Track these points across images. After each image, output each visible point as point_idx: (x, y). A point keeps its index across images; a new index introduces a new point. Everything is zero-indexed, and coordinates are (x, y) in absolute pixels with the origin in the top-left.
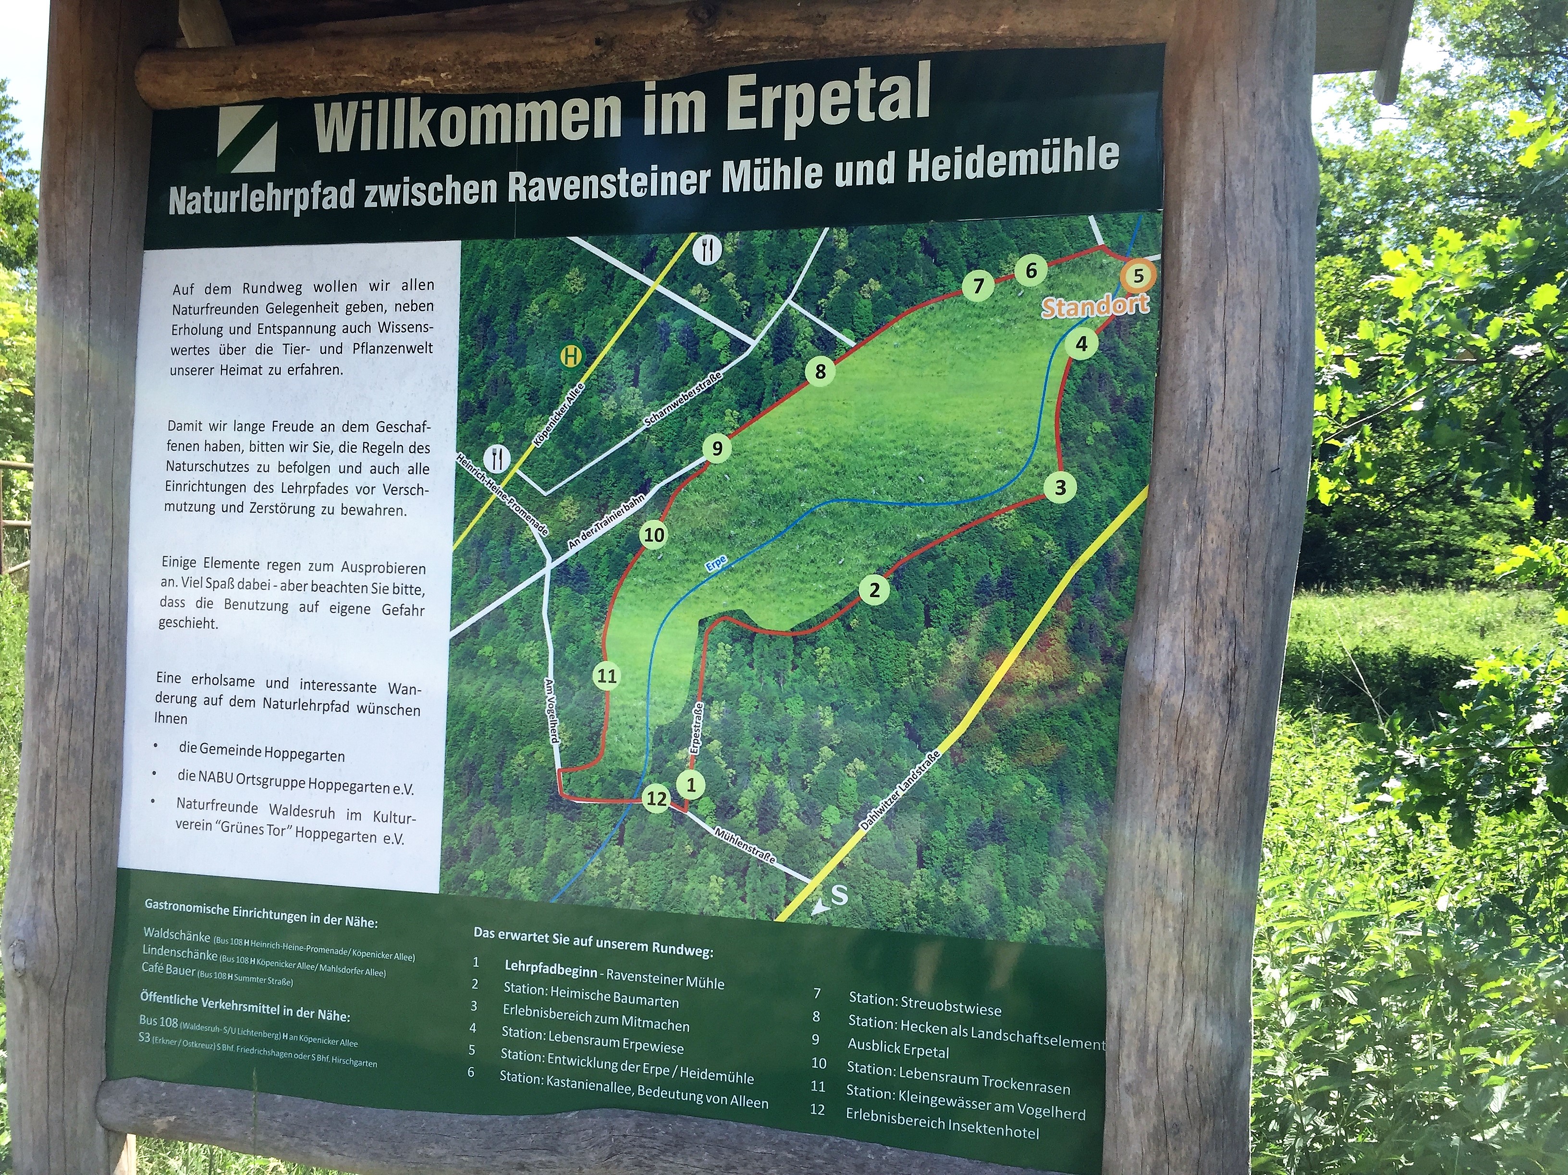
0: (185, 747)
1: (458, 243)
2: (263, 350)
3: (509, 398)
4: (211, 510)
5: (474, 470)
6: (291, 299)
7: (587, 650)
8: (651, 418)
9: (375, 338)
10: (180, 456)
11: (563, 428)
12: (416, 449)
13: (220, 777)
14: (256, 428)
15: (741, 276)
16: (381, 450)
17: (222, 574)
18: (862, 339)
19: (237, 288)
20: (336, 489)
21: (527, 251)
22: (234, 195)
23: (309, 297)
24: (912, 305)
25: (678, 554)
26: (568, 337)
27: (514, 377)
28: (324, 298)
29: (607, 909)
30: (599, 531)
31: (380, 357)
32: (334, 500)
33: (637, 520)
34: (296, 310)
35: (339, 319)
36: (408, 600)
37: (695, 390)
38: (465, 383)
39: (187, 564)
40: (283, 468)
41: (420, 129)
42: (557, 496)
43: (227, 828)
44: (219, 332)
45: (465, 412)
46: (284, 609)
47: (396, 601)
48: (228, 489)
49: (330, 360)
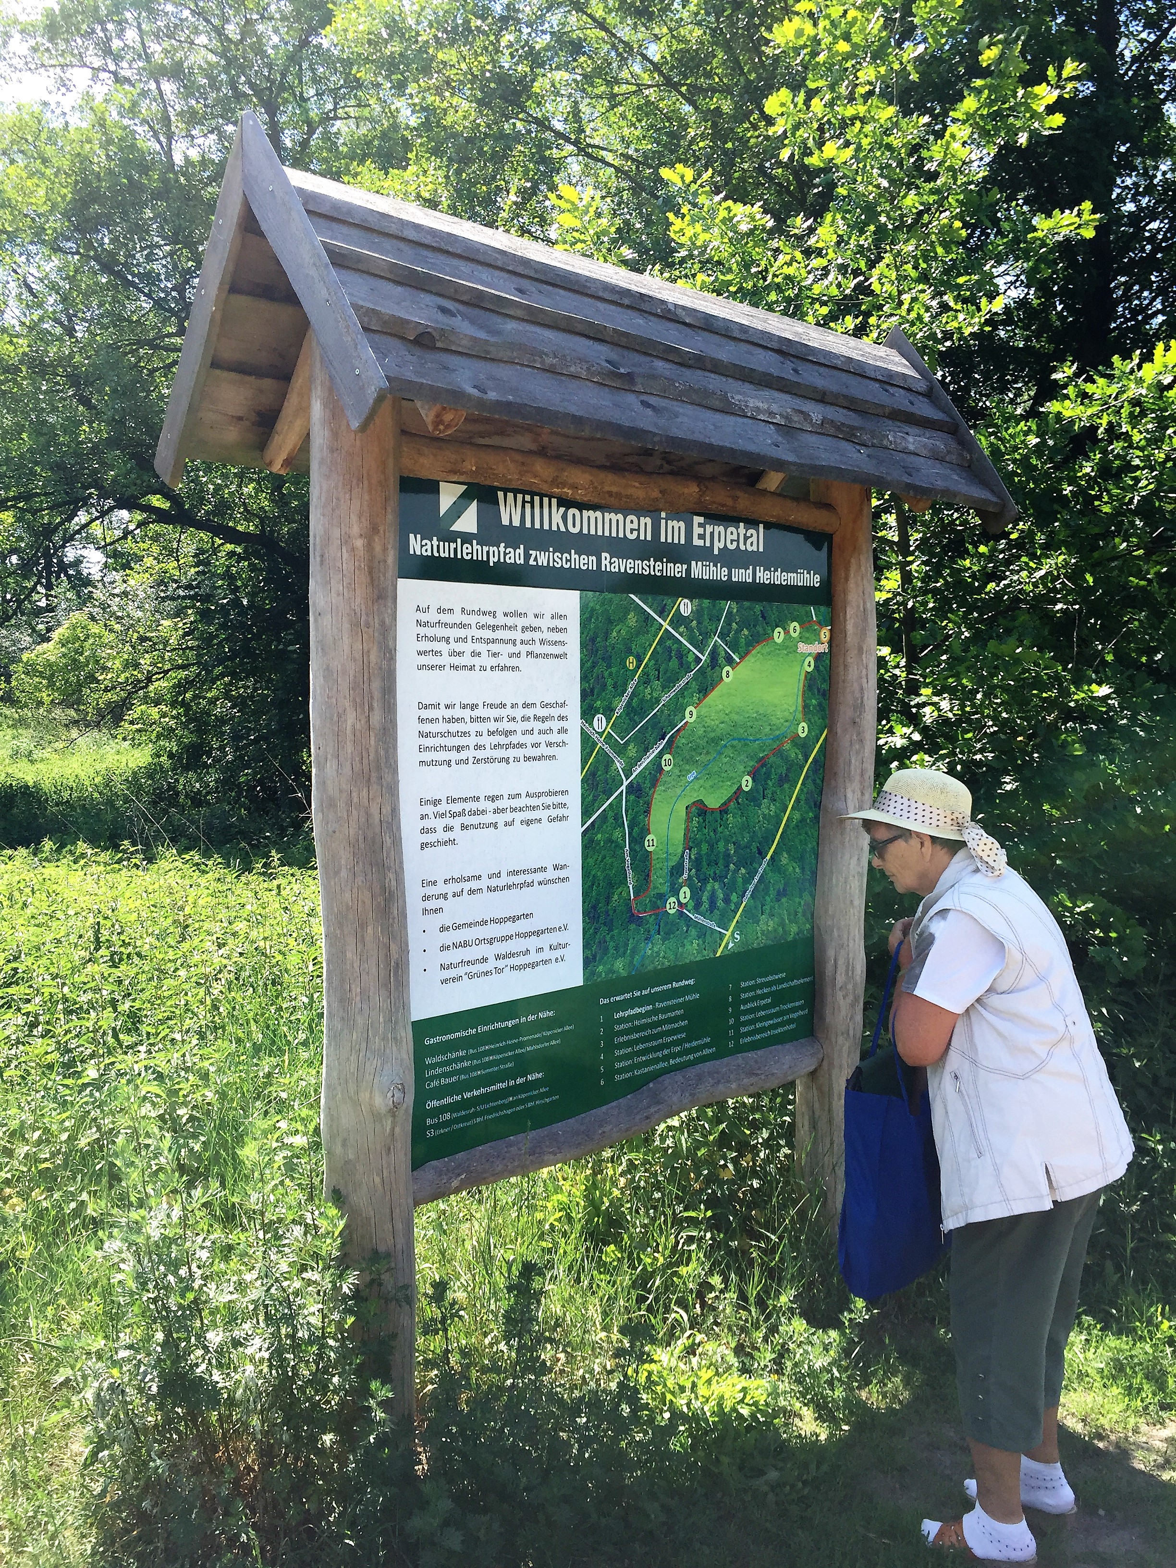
0: (444, 929)
1: (577, 593)
2: (476, 654)
3: (604, 686)
4: (449, 763)
5: (589, 730)
6: (490, 621)
7: (642, 829)
8: (664, 700)
9: (538, 649)
10: (427, 728)
11: (629, 704)
12: (562, 718)
13: (465, 944)
14: (474, 707)
15: (699, 623)
16: (544, 719)
17: (457, 807)
18: (742, 658)
19: (457, 610)
20: (521, 746)
21: (611, 601)
22: (453, 546)
23: (501, 620)
24: (758, 643)
25: (677, 772)
26: (629, 652)
27: (606, 674)
28: (510, 621)
29: (656, 972)
30: (645, 762)
31: (541, 660)
32: (519, 753)
33: (660, 755)
34: (494, 628)
35: (518, 635)
36: (560, 812)
37: (682, 683)
38: (584, 678)
39: (436, 802)
40: (491, 733)
41: (557, 518)
42: (627, 744)
43: (471, 976)
44: (447, 640)
45: (584, 695)
46: (495, 825)
47: (554, 813)
48: (459, 749)
49: (513, 662)
